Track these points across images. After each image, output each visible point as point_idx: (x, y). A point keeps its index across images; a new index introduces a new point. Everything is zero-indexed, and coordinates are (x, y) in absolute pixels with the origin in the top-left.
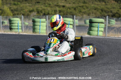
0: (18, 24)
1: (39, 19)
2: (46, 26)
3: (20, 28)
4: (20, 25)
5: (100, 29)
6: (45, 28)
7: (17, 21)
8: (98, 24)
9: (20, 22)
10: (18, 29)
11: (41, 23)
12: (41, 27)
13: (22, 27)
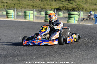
0: (12, 14)
1: (29, 11)
2: (33, 16)
3: (13, 16)
4: (13, 15)
5: (76, 19)
6: (33, 17)
7: (12, 12)
8: (74, 15)
9: (13, 13)
10: (12, 17)
11: (30, 14)
12: (30, 16)
13: (14, 16)
